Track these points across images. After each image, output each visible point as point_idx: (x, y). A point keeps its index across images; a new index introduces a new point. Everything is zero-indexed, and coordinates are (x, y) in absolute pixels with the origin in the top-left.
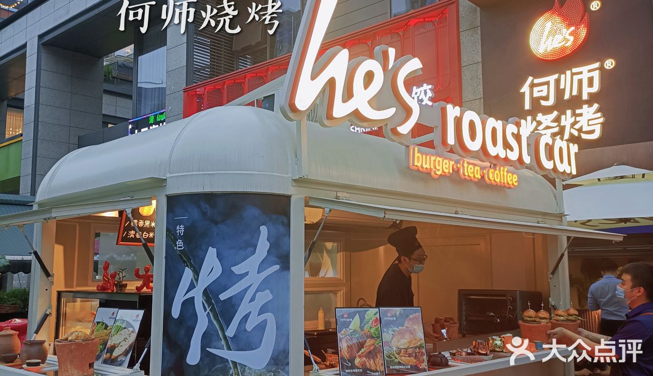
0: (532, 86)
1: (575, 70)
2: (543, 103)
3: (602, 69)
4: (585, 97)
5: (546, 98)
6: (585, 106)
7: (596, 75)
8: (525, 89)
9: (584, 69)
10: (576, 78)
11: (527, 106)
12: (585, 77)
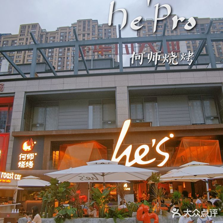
0: (22, 155)
1: (30, 154)
2: (23, 159)
3: (34, 155)
4: (31, 160)
5: (24, 158)
6: (31, 161)
7: (33, 156)
8: (20, 156)
9: (31, 154)
10: (30, 156)
11: (20, 159)
12: (31, 156)
